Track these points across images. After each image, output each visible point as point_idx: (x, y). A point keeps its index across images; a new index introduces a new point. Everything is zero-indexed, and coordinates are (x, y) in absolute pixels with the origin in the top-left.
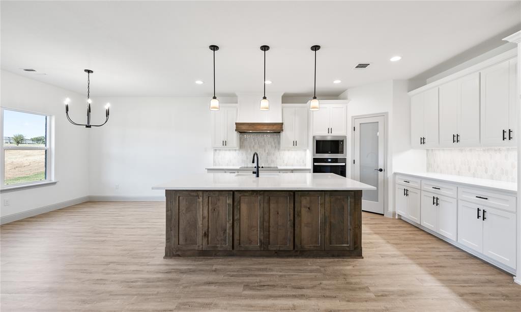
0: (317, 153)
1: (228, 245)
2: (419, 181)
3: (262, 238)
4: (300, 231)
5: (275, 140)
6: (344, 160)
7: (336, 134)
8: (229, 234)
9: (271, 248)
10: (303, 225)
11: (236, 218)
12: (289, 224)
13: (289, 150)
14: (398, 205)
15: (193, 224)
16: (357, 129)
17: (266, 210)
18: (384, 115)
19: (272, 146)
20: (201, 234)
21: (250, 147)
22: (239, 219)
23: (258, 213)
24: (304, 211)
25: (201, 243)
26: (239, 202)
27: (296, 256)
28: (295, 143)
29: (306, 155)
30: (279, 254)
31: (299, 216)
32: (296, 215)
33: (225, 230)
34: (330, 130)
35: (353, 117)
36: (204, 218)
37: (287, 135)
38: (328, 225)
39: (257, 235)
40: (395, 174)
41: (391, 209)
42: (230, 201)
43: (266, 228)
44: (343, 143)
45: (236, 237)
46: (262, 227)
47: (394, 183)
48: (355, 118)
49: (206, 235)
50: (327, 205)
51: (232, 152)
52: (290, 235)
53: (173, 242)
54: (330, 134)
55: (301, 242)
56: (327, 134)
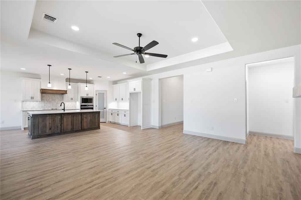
0: (82, 103)
1: (59, 131)
2: (114, 110)
3: (71, 128)
4: (83, 124)
5: (61, 97)
6: (93, 105)
7: (90, 96)
8: (59, 128)
9: (74, 130)
10: (84, 122)
11: (62, 122)
12: (80, 122)
13: (68, 102)
14: (110, 118)
15: (45, 126)
16: (97, 95)
18: (106, 91)
19: (59, 100)
20: (48, 129)
21: (46, 100)
22: (63, 123)
23: (70, 120)
24: (84, 119)
25: (48, 132)
26: (63, 118)
27: (82, 131)
28: (72, 99)
29: (76, 104)
30: (77, 131)
31: (83, 120)
33: (58, 127)
34: (87, 95)
35: (96, 90)
36: (49, 123)
37: (69, 95)
38: (91, 121)
39: (70, 127)
40: (109, 109)
41: (108, 120)
42: (60, 118)
44: (92, 99)
45: (62, 128)
46: (71, 124)
47: (109, 112)
48: (96, 91)
49: (50, 129)
50: (91, 116)
51: (35, 102)
52: (80, 125)
53: (36, 133)
54: (87, 96)
55: (84, 127)
56: (86, 96)
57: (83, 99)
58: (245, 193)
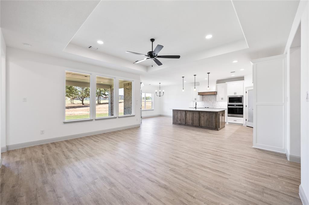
0: (229, 102)
1: (184, 123)
3: (192, 122)
4: (201, 122)
6: (242, 105)
7: (238, 95)
9: (194, 125)
11: (186, 117)
12: (198, 120)
13: (220, 101)
15: (178, 118)
16: (248, 92)
17: (193, 115)
19: (214, 100)
23: (191, 116)
24: (202, 117)
25: (179, 122)
28: (222, 99)
29: (225, 103)
30: (196, 126)
32: (200, 118)
34: (235, 93)
36: (180, 116)
37: (219, 96)
38: (208, 121)
42: (185, 113)
43: (193, 120)
44: (241, 99)
45: (186, 121)
46: (192, 120)
48: (246, 88)
49: (180, 120)
50: (208, 116)
52: (198, 122)
54: (235, 95)
55: (201, 124)
56: (233, 95)
57: (230, 98)
58: (53, 190)
